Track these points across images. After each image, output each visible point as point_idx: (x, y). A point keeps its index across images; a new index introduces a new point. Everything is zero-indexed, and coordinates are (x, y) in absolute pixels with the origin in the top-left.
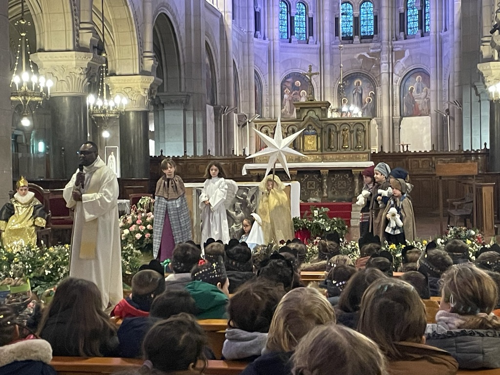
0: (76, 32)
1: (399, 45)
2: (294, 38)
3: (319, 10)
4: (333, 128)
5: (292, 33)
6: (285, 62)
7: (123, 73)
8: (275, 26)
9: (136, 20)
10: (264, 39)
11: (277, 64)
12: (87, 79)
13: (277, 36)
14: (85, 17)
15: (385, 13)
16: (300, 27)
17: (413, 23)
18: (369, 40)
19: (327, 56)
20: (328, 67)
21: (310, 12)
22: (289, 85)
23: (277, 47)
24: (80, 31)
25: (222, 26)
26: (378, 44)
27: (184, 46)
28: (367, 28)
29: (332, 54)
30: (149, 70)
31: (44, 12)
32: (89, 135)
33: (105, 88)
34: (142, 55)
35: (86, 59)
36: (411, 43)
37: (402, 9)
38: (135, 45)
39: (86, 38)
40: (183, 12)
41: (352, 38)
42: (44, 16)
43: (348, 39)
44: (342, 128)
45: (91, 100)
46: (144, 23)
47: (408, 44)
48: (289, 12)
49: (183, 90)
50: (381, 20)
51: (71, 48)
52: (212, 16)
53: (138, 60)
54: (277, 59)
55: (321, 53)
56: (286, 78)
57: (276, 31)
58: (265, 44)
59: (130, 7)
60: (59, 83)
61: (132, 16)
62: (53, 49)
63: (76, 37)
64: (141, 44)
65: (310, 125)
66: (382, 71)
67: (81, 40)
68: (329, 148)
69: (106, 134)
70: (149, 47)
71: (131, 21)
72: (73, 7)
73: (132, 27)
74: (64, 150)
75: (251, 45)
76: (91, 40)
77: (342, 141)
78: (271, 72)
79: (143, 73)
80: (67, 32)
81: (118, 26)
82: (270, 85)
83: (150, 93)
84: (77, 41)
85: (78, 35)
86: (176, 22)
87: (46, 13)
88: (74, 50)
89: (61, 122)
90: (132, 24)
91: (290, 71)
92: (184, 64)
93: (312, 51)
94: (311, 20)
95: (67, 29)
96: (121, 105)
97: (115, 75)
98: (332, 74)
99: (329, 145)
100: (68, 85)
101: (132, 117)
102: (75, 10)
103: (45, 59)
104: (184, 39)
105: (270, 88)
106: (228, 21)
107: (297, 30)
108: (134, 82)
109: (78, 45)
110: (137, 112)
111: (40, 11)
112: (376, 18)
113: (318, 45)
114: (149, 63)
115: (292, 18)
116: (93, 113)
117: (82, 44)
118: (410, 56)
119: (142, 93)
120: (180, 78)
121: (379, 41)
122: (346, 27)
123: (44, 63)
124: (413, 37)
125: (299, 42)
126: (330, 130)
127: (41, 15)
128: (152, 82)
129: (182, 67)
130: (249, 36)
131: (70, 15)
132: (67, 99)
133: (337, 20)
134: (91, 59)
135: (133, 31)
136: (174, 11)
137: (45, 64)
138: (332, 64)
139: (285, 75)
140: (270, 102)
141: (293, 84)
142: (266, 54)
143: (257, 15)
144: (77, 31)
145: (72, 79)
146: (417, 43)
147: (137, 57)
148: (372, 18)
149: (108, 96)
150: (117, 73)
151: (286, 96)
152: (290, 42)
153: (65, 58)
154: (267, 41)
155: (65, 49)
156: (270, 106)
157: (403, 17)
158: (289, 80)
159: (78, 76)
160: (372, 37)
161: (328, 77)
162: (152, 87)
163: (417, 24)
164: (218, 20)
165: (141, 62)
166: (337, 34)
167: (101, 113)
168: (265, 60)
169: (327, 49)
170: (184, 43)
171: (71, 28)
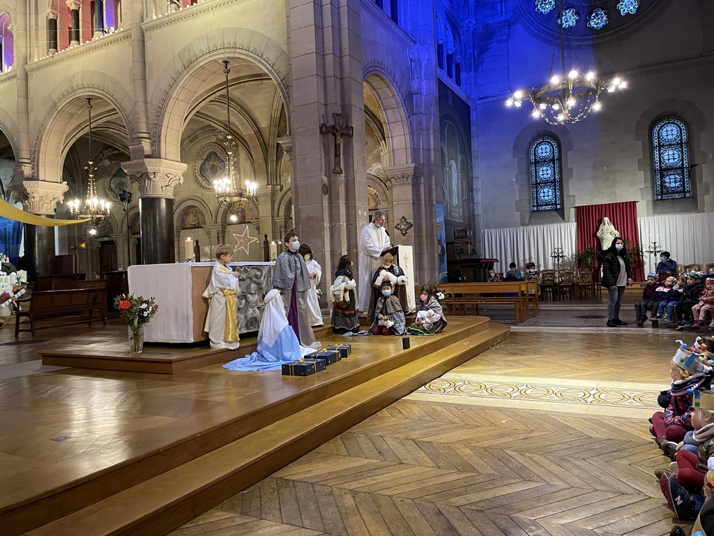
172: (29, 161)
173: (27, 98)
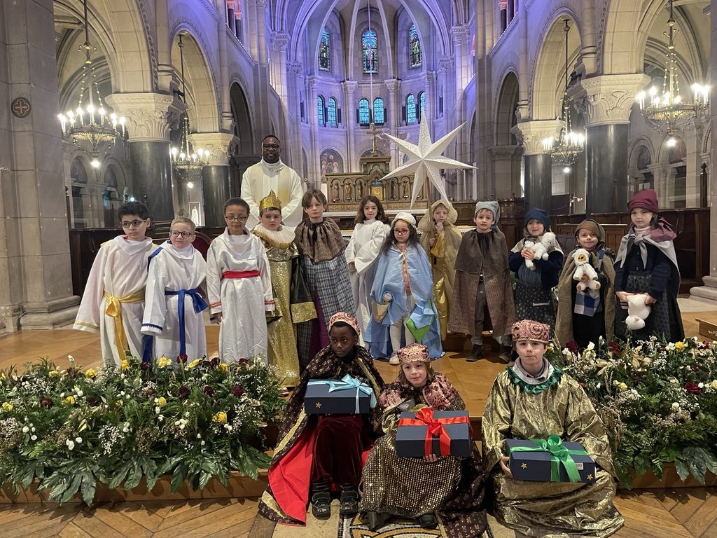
0: (154, 74)
1: (403, 130)
2: (328, 124)
3: (345, 103)
4: (396, 181)
5: (326, 120)
6: (322, 141)
7: (203, 131)
8: (315, 115)
9: (214, 81)
10: (307, 123)
11: (317, 142)
12: (168, 125)
13: (316, 122)
14: (163, 59)
15: (392, 106)
16: (332, 116)
17: (411, 115)
18: (380, 126)
19: (352, 137)
20: (353, 145)
21: (339, 105)
22: (326, 158)
23: (317, 128)
24: (158, 74)
25: (280, 106)
26: (388, 129)
27: (254, 116)
28: (379, 118)
29: (355, 136)
30: (228, 128)
31: (117, 50)
32: (173, 186)
33: (188, 145)
34: (221, 114)
35: (166, 102)
36: (411, 128)
37: (404, 103)
38: (214, 104)
39: (165, 81)
40: (252, 86)
41: (368, 125)
42: (118, 54)
43: (366, 125)
44: (403, 180)
45: (173, 151)
46: (222, 85)
47: (409, 129)
48: (324, 104)
49: (255, 152)
50: (390, 111)
51: (150, 89)
52: (273, 97)
53: (217, 119)
54: (317, 138)
55: (347, 135)
56: (323, 153)
57: (316, 117)
58: (308, 127)
59: (208, 67)
60: (138, 127)
61: (211, 77)
62: (129, 91)
63: (154, 79)
64: (220, 105)
65: (377, 178)
66: (391, 148)
67: (159, 83)
68: (392, 197)
69: (190, 185)
70: (227, 107)
71: (210, 81)
72: (150, 46)
73: (211, 88)
74: (146, 198)
75: (299, 126)
76: (171, 84)
77: (403, 191)
78: (313, 148)
79: (222, 131)
80: (144, 73)
81: (197, 86)
82: (312, 157)
83: (230, 150)
84: (156, 84)
85: (156, 77)
86: (248, 94)
87: (120, 52)
88: (153, 91)
89: (142, 169)
90: (211, 85)
91: (326, 148)
92: (255, 131)
93: (341, 133)
94: (339, 111)
95: (144, 69)
96: (204, 156)
97: (196, 132)
98: (355, 150)
99: (393, 195)
100: (148, 130)
101: (213, 172)
102: (152, 50)
103: (121, 101)
104: (254, 110)
105: (312, 160)
106: (285, 103)
107: (329, 118)
108: (214, 139)
109: (157, 88)
110: (218, 167)
111: (113, 50)
112: (385, 110)
113: (345, 130)
114: (228, 123)
115: (326, 109)
116: (177, 165)
117: (161, 87)
118: (411, 137)
119: (222, 149)
120: (252, 143)
121: (389, 126)
122: (364, 118)
123: (119, 105)
124: (412, 124)
125: (332, 127)
126: (393, 182)
127: (114, 54)
128: (231, 139)
129: (253, 134)
130: (297, 119)
131: (146, 53)
132: (147, 144)
133: (358, 111)
134: (171, 102)
135: (212, 91)
136: (246, 83)
137: (122, 107)
138: (355, 143)
139: (322, 150)
140: (313, 171)
141: (328, 158)
142: (309, 135)
143: (302, 105)
144: (155, 72)
145: (151, 124)
146: (415, 128)
147: (217, 116)
148: (383, 110)
149: (191, 151)
150: (198, 131)
151: (323, 166)
152: (325, 126)
153: (143, 101)
154: (309, 125)
155: (142, 91)
156: (313, 173)
157: (404, 110)
158: (325, 154)
159: (158, 120)
160: (382, 124)
161: (353, 152)
162: (231, 145)
163: (414, 115)
164: (277, 102)
165: (221, 122)
166: (358, 121)
167: (185, 165)
168: (308, 139)
169: (352, 132)
170: (254, 113)
171: (148, 68)
172: (527, 102)
173: (527, 37)
